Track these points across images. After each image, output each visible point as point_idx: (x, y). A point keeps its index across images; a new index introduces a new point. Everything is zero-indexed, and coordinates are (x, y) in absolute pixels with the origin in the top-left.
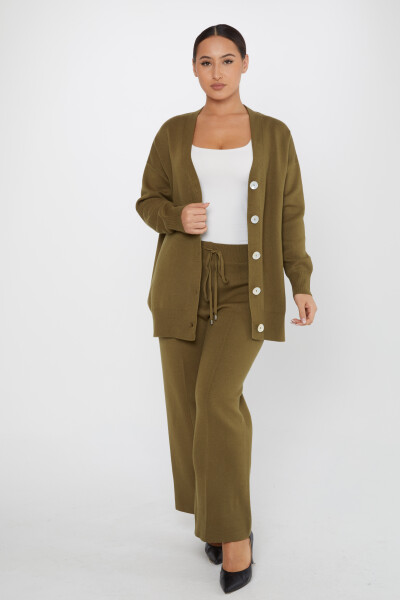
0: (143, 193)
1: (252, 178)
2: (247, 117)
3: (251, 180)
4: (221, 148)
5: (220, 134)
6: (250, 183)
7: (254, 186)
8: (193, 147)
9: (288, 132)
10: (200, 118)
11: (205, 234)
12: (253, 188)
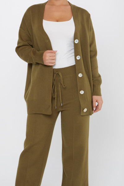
0: (18, 43)
1: (75, 38)
2: (70, 7)
3: (75, 39)
4: (57, 21)
5: (57, 14)
6: (74, 40)
7: (77, 41)
8: (43, 20)
9: (89, 15)
10: (47, 7)
11: (54, 65)
12: (76, 43)
